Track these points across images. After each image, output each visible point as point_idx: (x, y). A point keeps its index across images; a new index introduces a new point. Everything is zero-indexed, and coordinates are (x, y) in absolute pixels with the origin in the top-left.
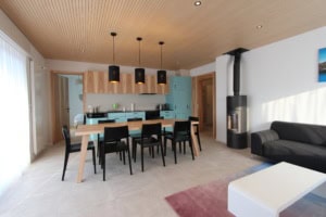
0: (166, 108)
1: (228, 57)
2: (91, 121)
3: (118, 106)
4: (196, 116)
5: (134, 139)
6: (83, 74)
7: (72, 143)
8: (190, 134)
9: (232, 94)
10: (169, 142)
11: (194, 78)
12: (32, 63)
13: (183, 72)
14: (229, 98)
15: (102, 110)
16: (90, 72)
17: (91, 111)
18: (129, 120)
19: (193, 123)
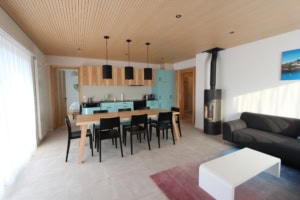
0: (152, 98)
1: (206, 54)
2: (86, 111)
3: (109, 96)
4: (178, 106)
5: (124, 126)
6: (78, 68)
7: (73, 131)
8: (171, 123)
9: (209, 88)
10: (154, 129)
11: (176, 71)
12: (36, 61)
13: (167, 66)
14: (206, 92)
15: (95, 100)
16: (85, 67)
17: (86, 101)
18: (120, 110)
19: (174, 113)
